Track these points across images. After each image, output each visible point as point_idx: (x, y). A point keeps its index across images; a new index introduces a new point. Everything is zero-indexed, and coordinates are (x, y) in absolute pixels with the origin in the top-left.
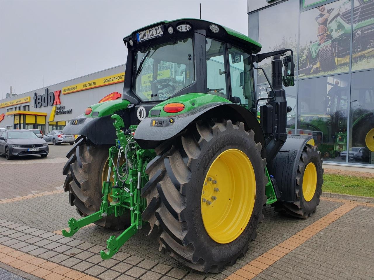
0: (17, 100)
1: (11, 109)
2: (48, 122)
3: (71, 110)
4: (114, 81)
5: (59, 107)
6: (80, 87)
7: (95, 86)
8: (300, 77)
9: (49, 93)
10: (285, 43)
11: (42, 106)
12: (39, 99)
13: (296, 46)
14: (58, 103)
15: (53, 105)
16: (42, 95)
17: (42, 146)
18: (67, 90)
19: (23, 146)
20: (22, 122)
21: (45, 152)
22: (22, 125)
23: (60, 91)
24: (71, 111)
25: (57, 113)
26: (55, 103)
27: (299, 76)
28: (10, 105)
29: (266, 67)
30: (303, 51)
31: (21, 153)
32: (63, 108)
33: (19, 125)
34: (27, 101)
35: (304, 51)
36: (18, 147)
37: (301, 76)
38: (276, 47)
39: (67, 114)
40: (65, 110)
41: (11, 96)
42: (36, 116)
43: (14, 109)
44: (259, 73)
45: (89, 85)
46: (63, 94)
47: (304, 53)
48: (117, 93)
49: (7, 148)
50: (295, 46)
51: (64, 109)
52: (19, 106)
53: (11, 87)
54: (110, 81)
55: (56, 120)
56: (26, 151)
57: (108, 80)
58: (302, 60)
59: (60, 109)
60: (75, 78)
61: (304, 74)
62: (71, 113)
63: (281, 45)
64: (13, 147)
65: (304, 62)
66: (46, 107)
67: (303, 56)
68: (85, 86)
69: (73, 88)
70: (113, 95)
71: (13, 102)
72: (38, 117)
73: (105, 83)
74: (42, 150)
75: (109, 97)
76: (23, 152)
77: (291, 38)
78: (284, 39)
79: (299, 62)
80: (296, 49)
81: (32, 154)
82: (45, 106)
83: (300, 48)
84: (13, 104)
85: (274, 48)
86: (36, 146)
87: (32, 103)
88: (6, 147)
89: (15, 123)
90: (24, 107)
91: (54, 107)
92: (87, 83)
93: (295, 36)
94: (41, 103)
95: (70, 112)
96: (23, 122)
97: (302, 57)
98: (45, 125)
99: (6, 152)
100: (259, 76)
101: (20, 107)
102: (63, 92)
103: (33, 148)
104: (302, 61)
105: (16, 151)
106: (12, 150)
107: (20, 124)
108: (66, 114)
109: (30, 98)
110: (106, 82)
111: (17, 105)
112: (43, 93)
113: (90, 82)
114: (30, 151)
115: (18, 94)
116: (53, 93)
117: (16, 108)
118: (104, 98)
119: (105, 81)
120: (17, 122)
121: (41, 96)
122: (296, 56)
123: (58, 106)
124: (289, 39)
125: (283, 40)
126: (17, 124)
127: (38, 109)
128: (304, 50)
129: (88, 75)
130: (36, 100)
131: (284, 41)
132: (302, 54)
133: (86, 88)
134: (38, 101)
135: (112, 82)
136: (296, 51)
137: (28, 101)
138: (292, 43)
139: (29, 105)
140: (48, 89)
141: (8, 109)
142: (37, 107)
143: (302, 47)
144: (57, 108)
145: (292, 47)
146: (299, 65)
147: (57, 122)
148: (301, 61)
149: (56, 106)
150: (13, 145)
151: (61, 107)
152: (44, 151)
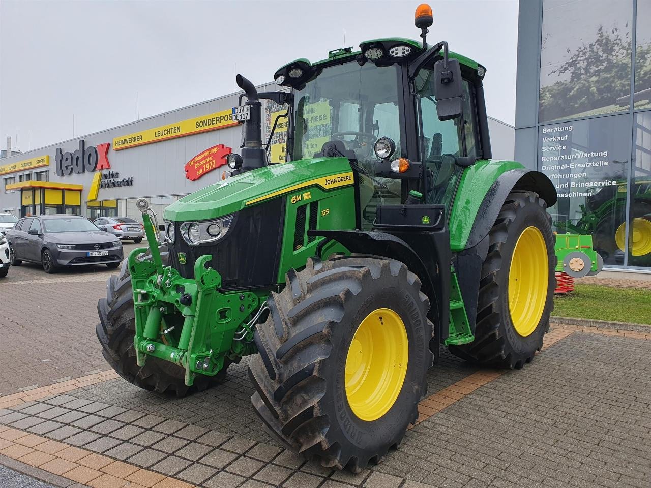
0: (23, 162)
1: (13, 178)
2: (86, 202)
3: (130, 179)
4: (218, 125)
5: (108, 173)
6: (148, 136)
7: (178, 133)
8: (638, 106)
9: (86, 149)
10: (604, 41)
11: (74, 173)
12: (67, 159)
13: (629, 44)
14: (105, 166)
15: (94, 170)
16: (72, 152)
17: (113, 246)
18: (123, 142)
19: (77, 247)
20: (37, 201)
21: (119, 258)
22: (38, 208)
23: (109, 145)
24: (132, 181)
25: (102, 185)
26: (99, 167)
27: (635, 104)
28: (10, 171)
29: (559, 90)
30: (644, 56)
31: (74, 261)
32: (116, 175)
33: (32, 208)
34: (42, 163)
35: (646, 56)
36: (68, 248)
37: (642, 105)
38: (582, 49)
39: (123, 187)
40: (120, 179)
41: (9, 155)
42: (63, 190)
43: (17, 179)
44: (543, 101)
45: (166, 132)
46: (114, 150)
47: (646, 60)
48: (223, 146)
49: (46, 250)
50: (626, 45)
51: (117, 177)
52: (28, 172)
53: (9, 139)
54: (209, 125)
55: (100, 199)
56: (84, 256)
57: (205, 123)
58: (642, 72)
59: (109, 178)
60: (137, 120)
61: (648, 101)
62: (132, 185)
63: (594, 45)
64: (59, 250)
65: (646, 78)
66: (81, 175)
67: (644, 66)
68: (158, 134)
69: (133, 139)
70: (215, 150)
71: (15, 167)
72: (66, 193)
73: (200, 129)
74: (112, 254)
75: (207, 154)
76: (79, 259)
77: (616, 30)
78: (602, 32)
79: (636, 78)
80: (629, 51)
81: (94, 262)
82: (79, 173)
83: (638, 50)
84: (16, 170)
85: (578, 51)
86: (103, 246)
87: (53, 167)
88: (45, 248)
89: (23, 204)
90: (38, 174)
91: (97, 175)
92: (162, 128)
93: (626, 26)
94: (71, 167)
95: (129, 183)
96: (39, 203)
97: (641, 67)
98: (79, 207)
99: (45, 258)
100: (542, 108)
101: (29, 176)
102: (114, 147)
103: (97, 250)
104: (642, 76)
105: (65, 256)
106: (58, 255)
107: (34, 206)
108: (121, 186)
109: (48, 157)
110: (201, 127)
111: (23, 172)
112: (74, 148)
113: (168, 127)
114: (91, 255)
115: (23, 151)
116: (95, 149)
117: (21, 177)
118: (197, 156)
119: (198, 125)
120: (28, 201)
121: (70, 153)
122: (630, 65)
123: (105, 172)
124: (613, 33)
125: (599, 35)
126: (28, 206)
127: (65, 177)
128: (647, 54)
129: (165, 114)
130: (61, 161)
131: (601, 36)
132: (641, 61)
133: (161, 137)
134: (64, 164)
135: (212, 126)
136: (630, 56)
137: (45, 163)
138: (620, 40)
139: (46, 172)
140: (83, 141)
141: (6, 179)
142: (62, 175)
143: (642, 47)
144: (104, 177)
145: (620, 49)
146: (636, 84)
147: (101, 202)
148: (640, 74)
149: (101, 172)
150: (59, 246)
151: (111, 172)
152: (116, 255)
